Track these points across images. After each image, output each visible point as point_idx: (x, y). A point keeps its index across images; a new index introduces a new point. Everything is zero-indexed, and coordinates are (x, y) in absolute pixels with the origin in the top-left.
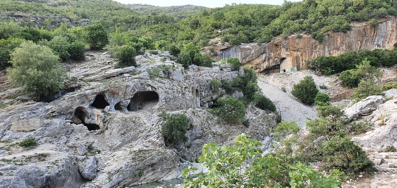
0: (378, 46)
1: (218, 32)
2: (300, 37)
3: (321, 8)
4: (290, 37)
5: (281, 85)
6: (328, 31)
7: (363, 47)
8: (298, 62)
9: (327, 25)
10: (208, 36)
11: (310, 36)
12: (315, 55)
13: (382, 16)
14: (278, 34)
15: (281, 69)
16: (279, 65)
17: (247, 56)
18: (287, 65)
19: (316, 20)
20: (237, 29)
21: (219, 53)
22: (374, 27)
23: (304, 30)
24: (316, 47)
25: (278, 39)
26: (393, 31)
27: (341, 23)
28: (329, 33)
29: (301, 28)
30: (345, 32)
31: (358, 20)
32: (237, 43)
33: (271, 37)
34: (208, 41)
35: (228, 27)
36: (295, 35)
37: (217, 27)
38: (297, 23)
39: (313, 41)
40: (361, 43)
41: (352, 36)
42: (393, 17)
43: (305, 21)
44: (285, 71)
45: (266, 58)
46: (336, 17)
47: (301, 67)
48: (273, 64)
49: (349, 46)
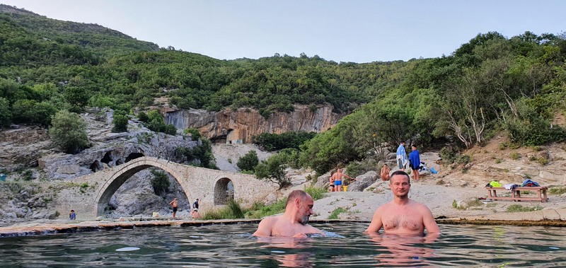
0: (315, 128)
1: (164, 91)
2: (248, 111)
3: (270, 84)
4: (239, 110)
5: (227, 157)
6: (273, 109)
7: (303, 128)
8: (244, 135)
9: (274, 103)
10: (152, 94)
11: (257, 111)
12: (260, 131)
13: (321, 102)
14: (228, 105)
15: (227, 140)
16: (226, 136)
17: (195, 123)
18: (234, 137)
19: (264, 96)
20: (185, 91)
21: (165, 115)
22: (313, 111)
23: (253, 104)
24: (262, 122)
25: (227, 110)
26: (328, 116)
27: (286, 104)
28: (275, 111)
29: (250, 102)
30: (288, 113)
31: (301, 103)
32: (185, 107)
33: (221, 107)
34: (153, 100)
35: (175, 87)
36: (243, 109)
37: (162, 85)
38: (246, 95)
39: (261, 116)
40: (302, 124)
41: (294, 117)
42: (329, 105)
43: (255, 95)
44: (231, 142)
45: (213, 127)
46: (282, 96)
47: (246, 140)
48: (221, 134)
49: (291, 126)
